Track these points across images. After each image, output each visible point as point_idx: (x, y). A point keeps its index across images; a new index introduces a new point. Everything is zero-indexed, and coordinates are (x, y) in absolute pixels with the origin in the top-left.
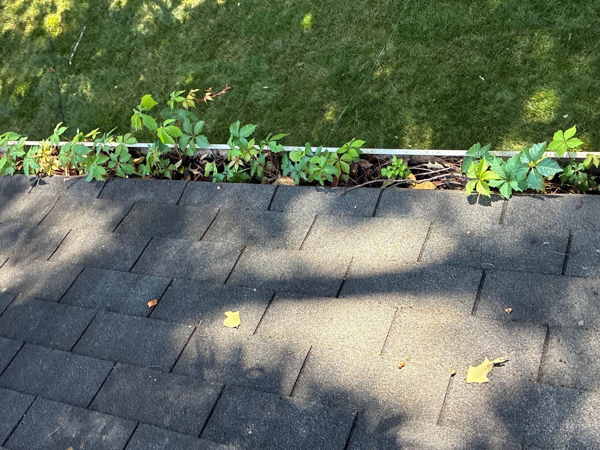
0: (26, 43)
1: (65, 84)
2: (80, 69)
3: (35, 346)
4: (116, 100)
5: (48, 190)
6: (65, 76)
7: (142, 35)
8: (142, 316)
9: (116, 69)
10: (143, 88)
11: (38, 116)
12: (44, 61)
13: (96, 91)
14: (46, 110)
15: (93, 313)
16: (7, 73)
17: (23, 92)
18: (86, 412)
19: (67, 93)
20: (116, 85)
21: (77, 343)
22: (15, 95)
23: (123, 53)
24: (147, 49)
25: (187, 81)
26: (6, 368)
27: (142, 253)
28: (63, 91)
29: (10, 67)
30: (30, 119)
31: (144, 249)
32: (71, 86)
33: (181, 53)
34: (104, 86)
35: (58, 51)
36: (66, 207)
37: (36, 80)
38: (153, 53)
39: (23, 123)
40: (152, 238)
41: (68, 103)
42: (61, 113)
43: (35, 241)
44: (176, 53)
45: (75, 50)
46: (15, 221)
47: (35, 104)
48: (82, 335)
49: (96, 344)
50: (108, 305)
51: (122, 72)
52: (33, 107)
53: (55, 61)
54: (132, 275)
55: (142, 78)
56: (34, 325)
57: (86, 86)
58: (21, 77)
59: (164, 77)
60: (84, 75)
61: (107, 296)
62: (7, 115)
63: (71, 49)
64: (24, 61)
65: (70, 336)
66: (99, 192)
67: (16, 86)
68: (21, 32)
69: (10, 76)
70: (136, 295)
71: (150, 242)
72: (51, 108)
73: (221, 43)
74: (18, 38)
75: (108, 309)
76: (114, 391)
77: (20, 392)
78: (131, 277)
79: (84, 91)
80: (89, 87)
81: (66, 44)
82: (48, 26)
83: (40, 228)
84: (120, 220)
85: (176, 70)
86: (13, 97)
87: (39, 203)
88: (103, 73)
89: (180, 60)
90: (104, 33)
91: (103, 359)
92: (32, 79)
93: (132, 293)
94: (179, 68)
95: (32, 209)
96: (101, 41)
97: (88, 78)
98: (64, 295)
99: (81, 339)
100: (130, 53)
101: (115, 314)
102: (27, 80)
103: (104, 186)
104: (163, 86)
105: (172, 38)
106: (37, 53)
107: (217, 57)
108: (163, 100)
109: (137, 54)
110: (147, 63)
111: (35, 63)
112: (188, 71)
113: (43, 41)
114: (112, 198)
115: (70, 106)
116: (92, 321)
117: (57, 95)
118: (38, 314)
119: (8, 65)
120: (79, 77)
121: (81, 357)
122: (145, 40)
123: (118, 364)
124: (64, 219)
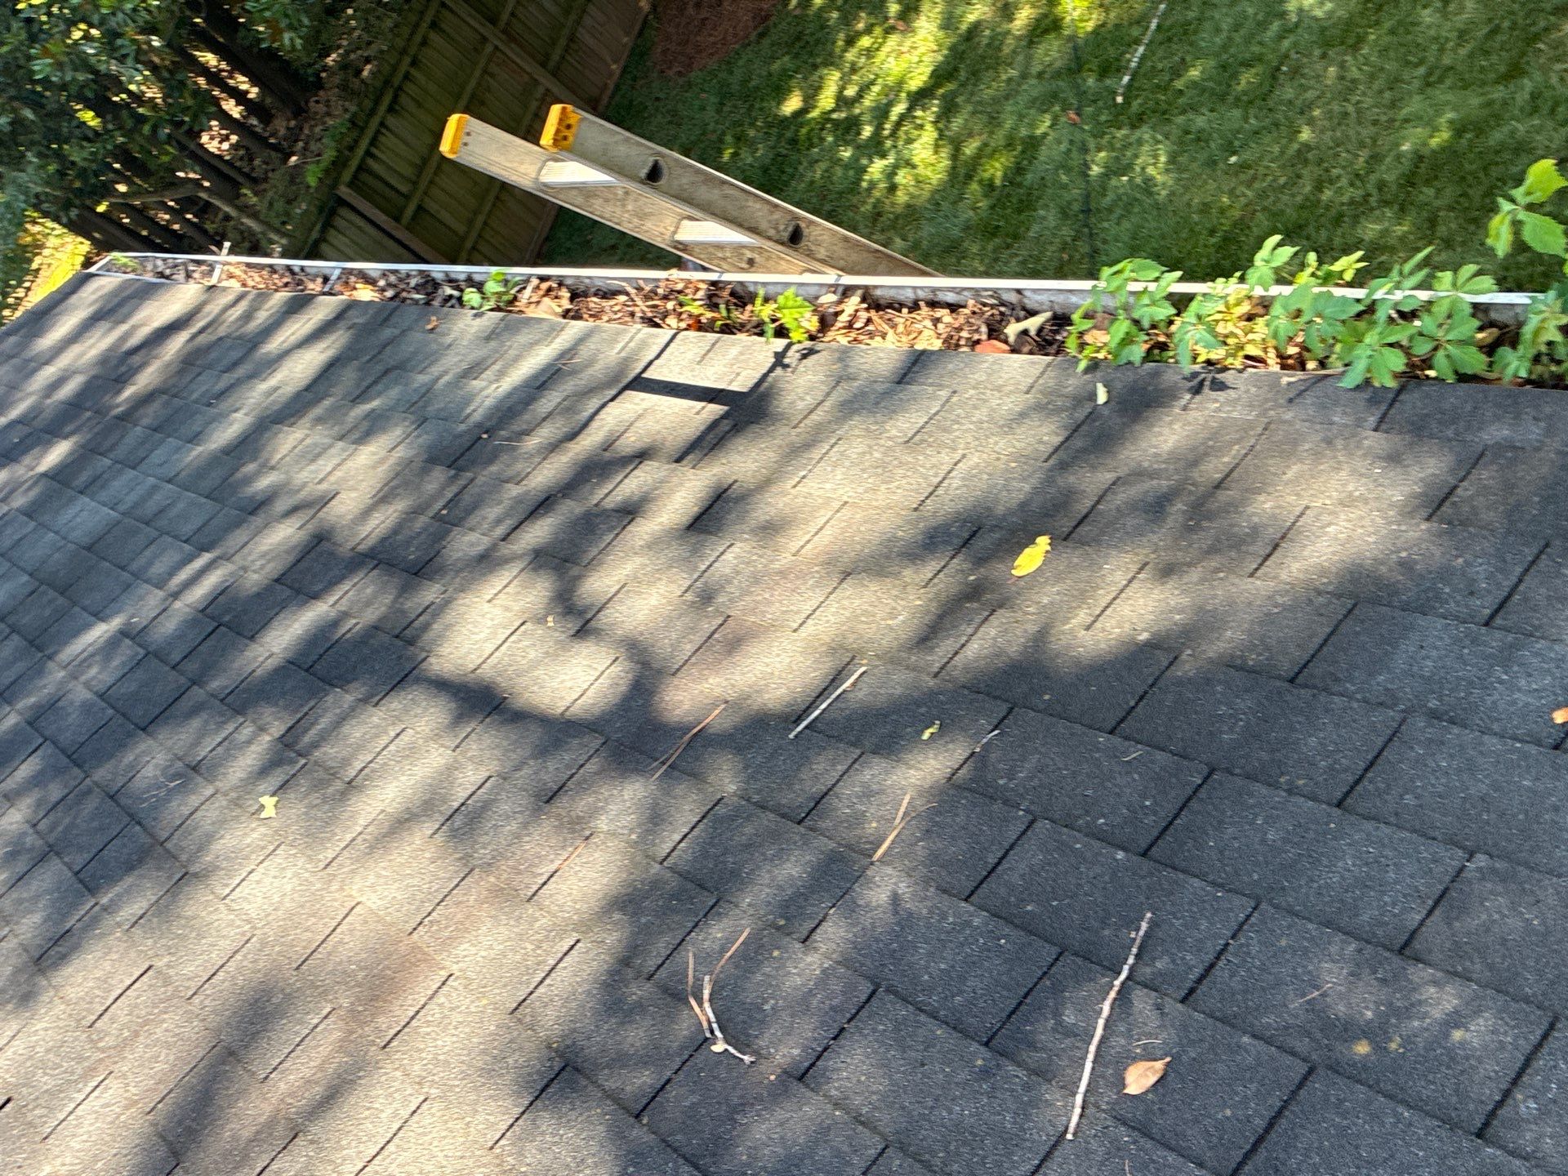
0: (1014, 52)
1: (1103, 154)
2: (1143, 113)
3: (1239, 782)
4: (1232, 193)
5: (1233, 402)
6: (1105, 133)
7: (1316, 19)
8: (1539, 743)
9: (1237, 113)
10: (1306, 161)
11: (1031, 234)
12: (1054, 96)
13: (1180, 170)
14: (1051, 218)
15: (1393, 719)
16: (965, 127)
17: (999, 174)
18: (1397, 961)
19: (1106, 175)
20: (1234, 153)
21: (1352, 788)
22: (981, 182)
23: (1259, 69)
24: (1324, 56)
25: (1435, 142)
26: (1171, 823)
27: (1520, 581)
28: (1096, 170)
29: (974, 113)
30: (1009, 241)
31: (1527, 570)
32: (1117, 158)
33: (1421, 62)
34: (1202, 156)
35: (1090, 70)
36: (1288, 449)
37: (1033, 144)
38: (1342, 66)
39: (995, 251)
40: (1547, 545)
41: (1107, 201)
42: (1086, 226)
43: (1212, 528)
44: (1408, 63)
45: (1133, 65)
46: (1153, 475)
47: (1026, 205)
48: (1366, 770)
49: (1409, 799)
50: (1433, 704)
51: (1252, 121)
52: (1020, 211)
53: (1081, 94)
54: (1498, 634)
55: (1306, 135)
56: (1231, 730)
57: (1156, 157)
58: (1000, 137)
59: (1367, 132)
60: (1153, 128)
61: (1428, 680)
62: (956, 232)
63: (1123, 64)
64: (1007, 98)
65: (1331, 768)
66: (1378, 414)
67: (984, 160)
68: (1006, 26)
69: (971, 135)
70: (1512, 687)
71: (1541, 552)
72: (1064, 213)
73: (1546, 30)
74: (996, 42)
75: (1435, 715)
76: (1474, 922)
77: (1213, 884)
78: (1494, 640)
79: (1151, 171)
80: (1163, 159)
81: (1112, 52)
82: (1069, 7)
83: (1223, 496)
84: (1446, 490)
85: (1404, 111)
86: (974, 186)
87: (1215, 435)
88: (1200, 122)
89: (1416, 84)
90: (1213, 18)
91: (1434, 839)
92: (1023, 141)
93: (1501, 682)
94: (1414, 105)
95: (1194, 449)
96: (1203, 39)
97: (1160, 137)
98: (1305, 666)
99: (1365, 782)
100: (1278, 69)
101: (1456, 730)
102: (1010, 145)
103: (1394, 401)
104: (1364, 154)
105: (1400, 23)
106: (1040, 75)
107: (1530, 70)
108: (1361, 192)
109: (1296, 72)
110: (1323, 93)
111: (1034, 101)
112: (1439, 113)
113: (1056, 44)
114: (1419, 431)
115: (1110, 210)
116: (1390, 740)
117: (1080, 182)
118: (1240, 704)
119: (970, 108)
120: (1138, 133)
121: (1369, 826)
122: (1323, 30)
123: (1479, 856)
124: (1285, 478)
